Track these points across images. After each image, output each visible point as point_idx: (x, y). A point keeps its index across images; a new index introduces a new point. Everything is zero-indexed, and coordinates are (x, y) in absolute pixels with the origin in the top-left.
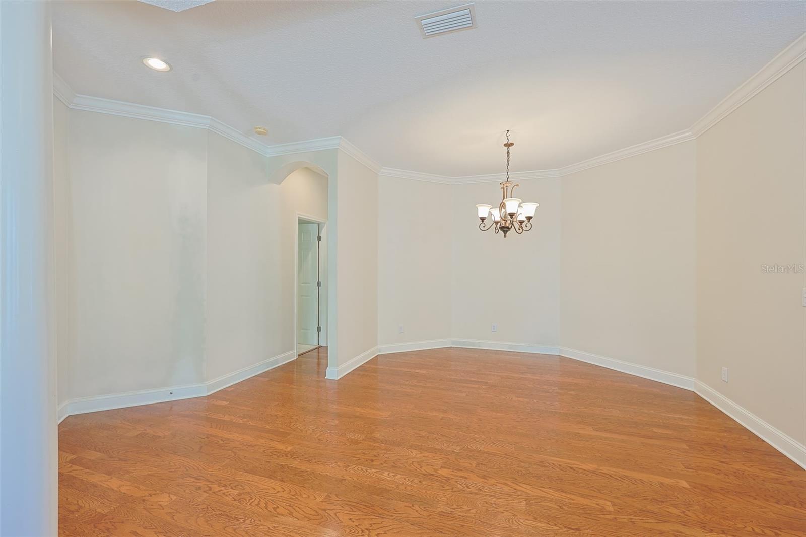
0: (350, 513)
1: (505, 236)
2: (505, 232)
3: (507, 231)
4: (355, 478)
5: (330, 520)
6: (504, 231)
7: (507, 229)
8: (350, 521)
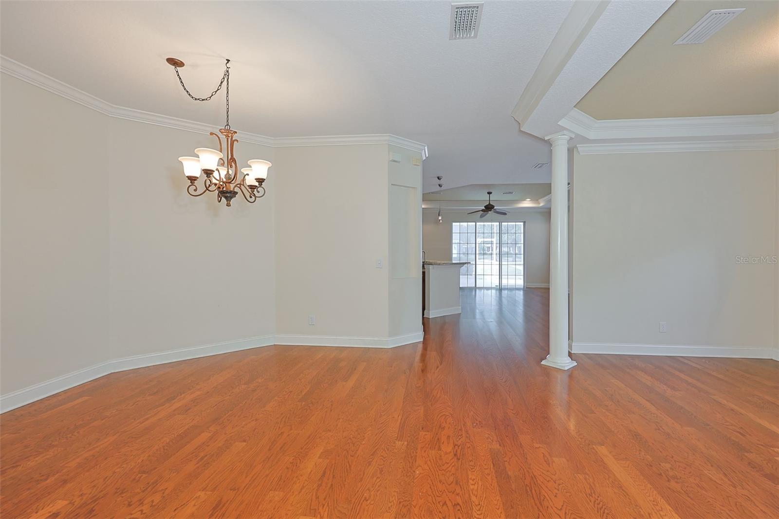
0: (549, 499)
1: (229, 205)
2: (228, 199)
3: (231, 198)
4: (499, 512)
5: (571, 512)
6: (226, 198)
7: (232, 195)
8: (557, 496)
